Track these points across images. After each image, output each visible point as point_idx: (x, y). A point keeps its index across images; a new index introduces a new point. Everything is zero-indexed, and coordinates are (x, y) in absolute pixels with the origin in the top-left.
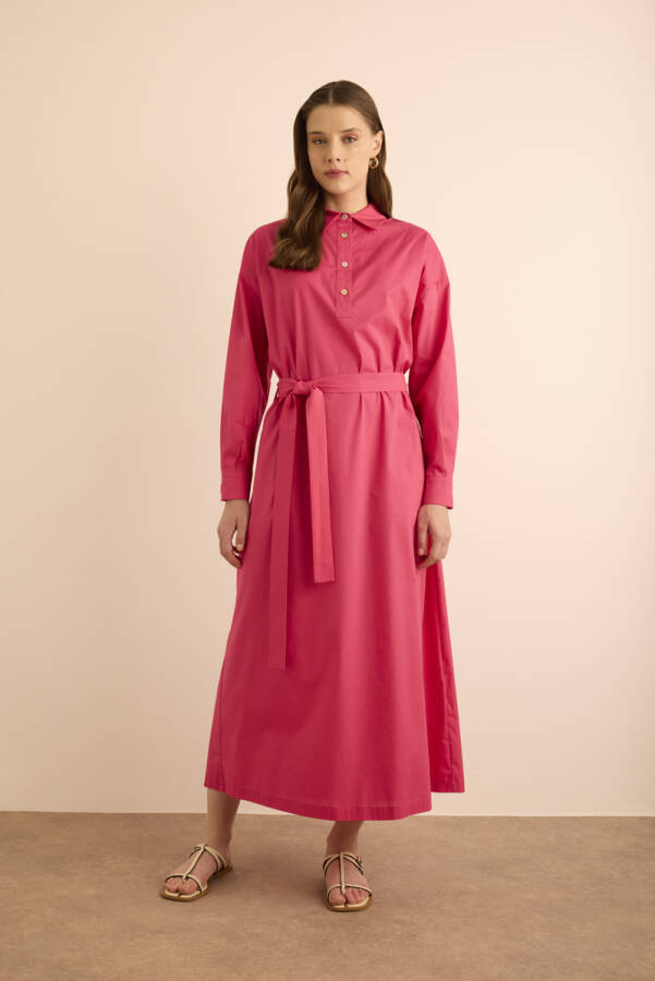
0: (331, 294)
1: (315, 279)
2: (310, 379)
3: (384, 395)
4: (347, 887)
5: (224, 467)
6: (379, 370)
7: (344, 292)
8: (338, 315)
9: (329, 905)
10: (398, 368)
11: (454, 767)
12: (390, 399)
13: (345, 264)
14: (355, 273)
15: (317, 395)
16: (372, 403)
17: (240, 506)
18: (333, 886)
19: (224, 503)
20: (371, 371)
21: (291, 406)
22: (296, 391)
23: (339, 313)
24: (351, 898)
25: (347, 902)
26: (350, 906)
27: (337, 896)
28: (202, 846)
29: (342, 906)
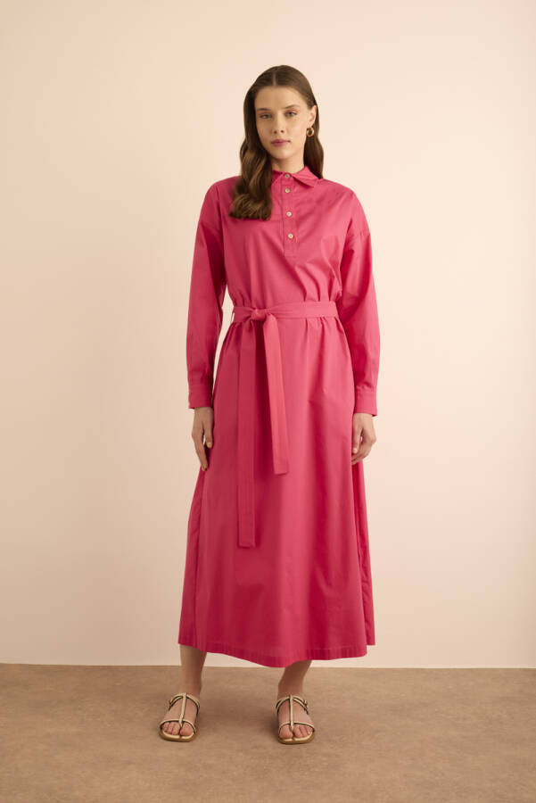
0: (281, 239)
1: (267, 227)
2: (265, 308)
4: (295, 724)
5: (191, 381)
6: (319, 299)
7: (291, 236)
8: (286, 255)
9: (280, 739)
12: (328, 323)
13: (289, 214)
14: (299, 220)
15: (272, 320)
16: (315, 328)
17: (206, 411)
18: (284, 722)
19: (193, 411)
20: (314, 300)
21: (250, 329)
22: (253, 317)
23: (288, 253)
24: (298, 733)
25: (294, 736)
26: (297, 739)
27: (286, 731)
28: (184, 695)
29: (290, 740)
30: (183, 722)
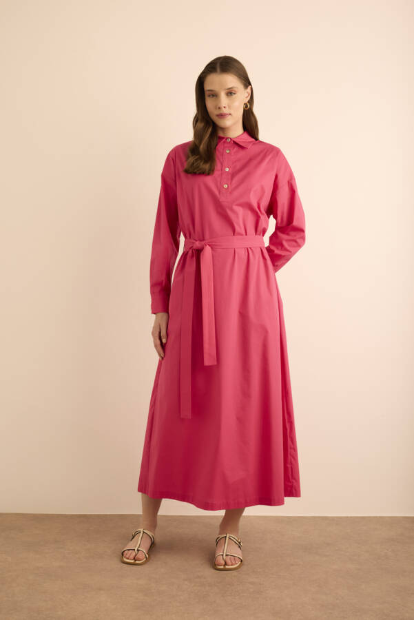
0: (217, 187)
1: (209, 180)
2: (204, 240)
3: (249, 250)
4: (227, 555)
5: (152, 293)
6: (246, 235)
7: (226, 186)
9: (214, 564)
10: (258, 233)
11: (294, 481)
12: (253, 252)
13: (227, 169)
14: (233, 175)
15: (208, 249)
16: (242, 254)
17: (163, 315)
18: (219, 553)
19: (154, 316)
20: (242, 235)
21: (192, 256)
22: (194, 247)
23: (222, 199)
24: (229, 562)
25: (226, 564)
26: (227, 567)
27: (220, 560)
28: (142, 530)
29: (222, 567)
30: (138, 550)
